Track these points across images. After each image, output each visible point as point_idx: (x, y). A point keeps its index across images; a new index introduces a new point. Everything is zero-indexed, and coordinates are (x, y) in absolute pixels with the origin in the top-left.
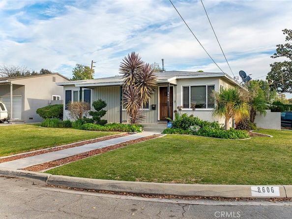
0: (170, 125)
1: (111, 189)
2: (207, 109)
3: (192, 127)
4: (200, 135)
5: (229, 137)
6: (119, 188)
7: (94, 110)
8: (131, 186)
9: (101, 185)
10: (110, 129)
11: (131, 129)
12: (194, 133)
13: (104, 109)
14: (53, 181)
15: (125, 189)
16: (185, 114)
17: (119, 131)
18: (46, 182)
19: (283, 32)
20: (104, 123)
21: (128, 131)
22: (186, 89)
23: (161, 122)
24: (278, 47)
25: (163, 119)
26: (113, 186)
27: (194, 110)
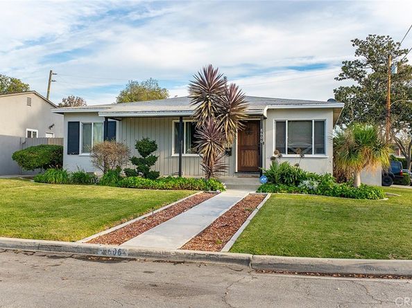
0: (264, 179)
1: (364, 271)
2: (313, 155)
3: (307, 182)
4: (319, 194)
5: (366, 197)
6: (377, 269)
7: (139, 156)
8: (395, 266)
9: (348, 267)
10: (173, 187)
11: (209, 185)
12: (311, 191)
13: (153, 154)
14: (261, 264)
15: (386, 270)
16: (286, 162)
17: (188, 189)
18: (248, 266)
19: (353, 43)
20: (154, 176)
21: (205, 190)
22: (280, 124)
23: (240, 175)
24: (344, 65)
25: (244, 170)
26: (366, 267)
27: (302, 157)
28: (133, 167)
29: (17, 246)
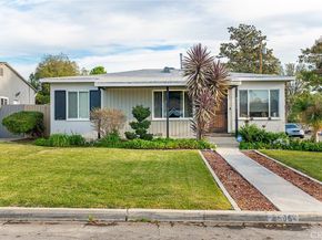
0: (240, 138)
4: (291, 150)
7: (135, 121)
20: (149, 137)
28: (133, 131)
29: (181, 218)
